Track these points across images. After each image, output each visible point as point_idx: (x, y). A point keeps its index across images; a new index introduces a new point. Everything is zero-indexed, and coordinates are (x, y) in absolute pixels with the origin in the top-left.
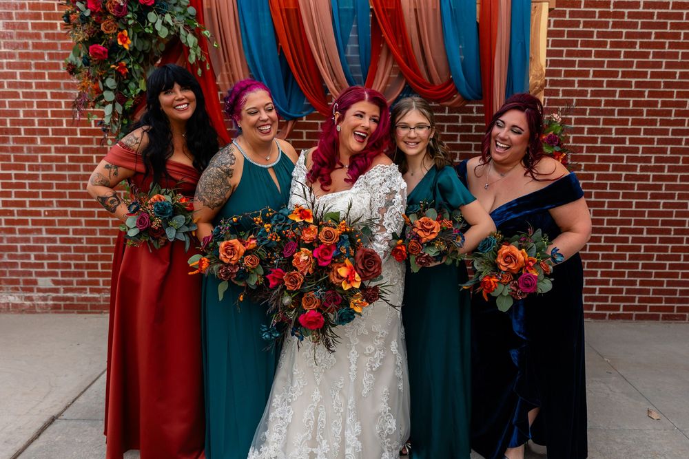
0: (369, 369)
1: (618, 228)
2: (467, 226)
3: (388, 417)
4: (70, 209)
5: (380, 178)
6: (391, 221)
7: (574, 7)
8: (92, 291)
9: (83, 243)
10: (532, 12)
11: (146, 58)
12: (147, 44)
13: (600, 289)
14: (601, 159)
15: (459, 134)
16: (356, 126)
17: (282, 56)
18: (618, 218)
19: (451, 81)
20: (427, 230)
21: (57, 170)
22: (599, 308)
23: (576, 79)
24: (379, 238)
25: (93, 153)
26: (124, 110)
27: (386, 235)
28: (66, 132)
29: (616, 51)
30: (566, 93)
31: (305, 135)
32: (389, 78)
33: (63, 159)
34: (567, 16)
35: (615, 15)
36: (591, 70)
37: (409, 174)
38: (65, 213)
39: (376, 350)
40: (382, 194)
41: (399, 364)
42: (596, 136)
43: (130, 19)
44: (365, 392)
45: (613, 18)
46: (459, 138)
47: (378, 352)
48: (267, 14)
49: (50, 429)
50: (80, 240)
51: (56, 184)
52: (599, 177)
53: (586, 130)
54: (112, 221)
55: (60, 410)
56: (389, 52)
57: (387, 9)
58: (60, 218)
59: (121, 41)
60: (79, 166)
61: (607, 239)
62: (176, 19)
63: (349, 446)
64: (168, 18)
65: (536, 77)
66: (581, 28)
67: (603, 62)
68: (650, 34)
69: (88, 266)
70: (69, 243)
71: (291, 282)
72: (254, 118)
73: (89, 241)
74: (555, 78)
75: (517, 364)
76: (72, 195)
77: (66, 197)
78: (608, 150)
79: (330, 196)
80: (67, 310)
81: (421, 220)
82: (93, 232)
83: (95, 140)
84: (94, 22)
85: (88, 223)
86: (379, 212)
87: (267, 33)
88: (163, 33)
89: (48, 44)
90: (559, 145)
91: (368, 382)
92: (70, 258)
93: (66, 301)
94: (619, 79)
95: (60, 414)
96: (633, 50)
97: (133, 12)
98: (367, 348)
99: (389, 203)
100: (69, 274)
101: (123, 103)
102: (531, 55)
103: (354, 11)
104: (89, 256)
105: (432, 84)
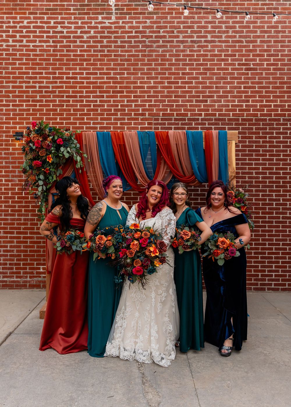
0: (160, 301)
1: (281, 243)
2: (201, 232)
3: (169, 324)
4: (9, 235)
5: (166, 213)
6: (170, 231)
7: (250, 139)
8: (17, 277)
9: (14, 252)
10: (228, 145)
11: (57, 166)
12: (58, 159)
13: (275, 275)
14: (269, 209)
15: (199, 197)
16: (153, 194)
17: (117, 163)
18: (281, 238)
19: (193, 174)
20: (186, 235)
21: (4, 216)
22: (275, 285)
23: (254, 171)
24: (165, 238)
25: (23, 208)
26: (46, 189)
27: (168, 237)
28: (10, 198)
29: (272, 158)
30: (249, 178)
31: (125, 198)
32: (166, 171)
33: (8, 211)
34: (247, 143)
35: (269, 142)
36: (261, 167)
37: (177, 213)
38: (7, 237)
39: (163, 292)
40: (166, 220)
41: (173, 300)
42: (266, 198)
43: (53, 150)
44: (159, 311)
45: (269, 144)
46: (199, 199)
47: (164, 293)
48: (111, 146)
49: (10, 338)
50: (13, 251)
51: (3, 223)
52: (269, 218)
53: (261, 195)
54: (30, 241)
55: (13, 330)
56: (165, 162)
57: (164, 144)
58: (4, 240)
59: (48, 159)
60: (15, 214)
61: (276, 249)
62: (72, 149)
63: (152, 336)
64: (69, 149)
65: (232, 172)
66: (254, 148)
67: (266, 163)
68: (287, 150)
69: (16, 264)
70: (7, 252)
71: (130, 254)
72: (115, 189)
73: (17, 251)
74: (244, 171)
75: (222, 294)
76: (11, 228)
77: (8, 230)
78: (272, 204)
79: (146, 221)
80: (3, 288)
81: (183, 231)
82: (20, 247)
83: (24, 202)
84: (37, 152)
85: (17, 242)
86: (165, 227)
87: (111, 152)
88: (67, 155)
89: (5, 157)
90: (244, 203)
91: (160, 307)
92: (7, 260)
93: (3, 282)
94: (274, 171)
95: (13, 332)
96: (280, 158)
97: (54, 147)
98: (159, 292)
99: (169, 224)
100: (6, 268)
101: (46, 186)
102: (229, 163)
103: (149, 145)
104: (16, 259)
105: (185, 176)
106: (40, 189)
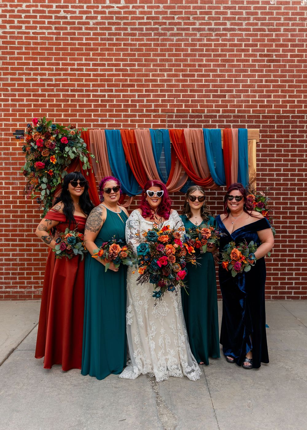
1: (302, 249)
4: (11, 243)
7: (271, 138)
8: (20, 287)
9: (17, 261)
10: (248, 144)
11: (61, 167)
12: (63, 161)
13: (295, 282)
14: (290, 213)
15: (216, 201)
17: (128, 164)
18: (302, 244)
19: (210, 176)
21: (5, 222)
22: (295, 293)
23: (275, 173)
25: (25, 213)
28: (12, 202)
29: (294, 159)
30: (270, 180)
32: (181, 173)
33: (9, 216)
34: (268, 142)
35: (292, 141)
36: (282, 168)
38: (8, 245)
42: (287, 201)
43: (56, 150)
45: (291, 143)
46: (216, 203)
48: (120, 145)
49: (13, 354)
50: (15, 260)
51: (5, 229)
52: (290, 223)
53: (281, 198)
54: (33, 249)
55: (16, 346)
56: (180, 163)
57: (179, 143)
58: (5, 248)
59: (52, 160)
60: (17, 220)
61: (297, 256)
62: (78, 149)
64: (74, 149)
65: (252, 174)
66: (275, 148)
67: (288, 164)
69: (19, 274)
70: (9, 261)
73: (21, 260)
74: (264, 173)
75: (242, 307)
76: (13, 235)
77: (9, 237)
78: (294, 208)
80: (6, 299)
82: (23, 255)
83: (26, 206)
84: (39, 152)
85: (20, 250)
87: (121, 153)
88: (72, 156)
89: (5, 158)
90: (264, 207)
92: (10, 269)
93: (6, 293)
94: (297, 172)
95: (16, 348)
96: (302, 158)
97: (58, 147)
100: (8, 278)
101: (50, 189)
102: (249, 164)
103: (163, 144)
104: (20, 268)
105: (201, 178)
106: (43, 193)
